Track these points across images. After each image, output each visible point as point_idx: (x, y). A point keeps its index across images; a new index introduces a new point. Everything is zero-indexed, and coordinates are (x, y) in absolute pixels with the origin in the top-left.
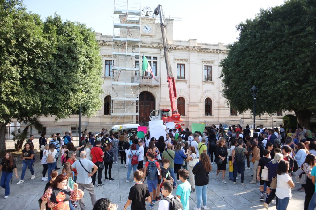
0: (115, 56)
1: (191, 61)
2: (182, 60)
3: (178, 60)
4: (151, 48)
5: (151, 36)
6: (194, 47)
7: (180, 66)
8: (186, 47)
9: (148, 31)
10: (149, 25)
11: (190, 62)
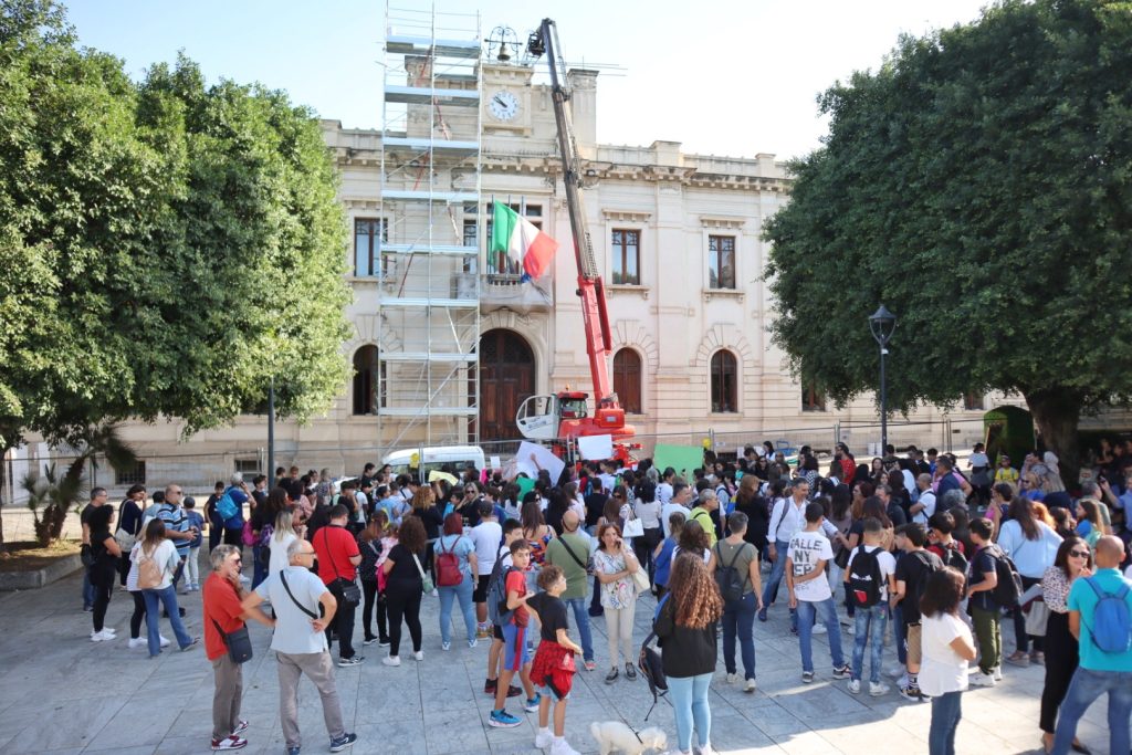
0: (389, 202)
1: (660, 218)
2: (628, 216)
3: (615, 215)
4: (518, 173)
5: (518, 132)
6: (672, 170)
7: (624, 239)
8: (645, 170)
9: (506, 113)
10: (511, 90)
11: (656, 222)
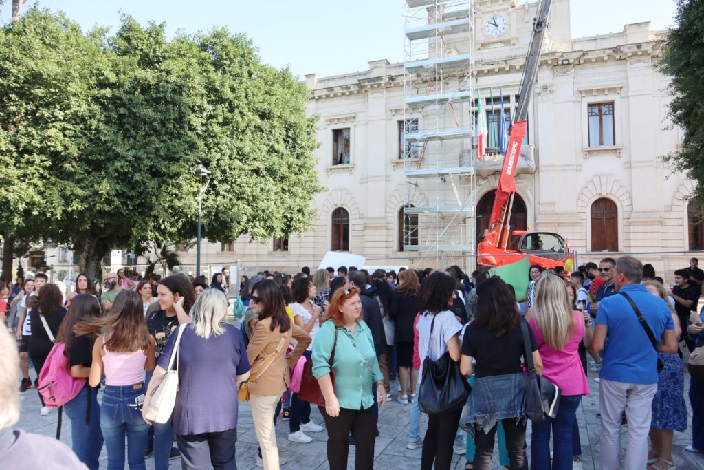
1: (630, 89)
2: (601, 91)
3: (589, 92)
4: (507, 72)
5: (507, 42)
6: (639, 46)
7: (600, 111)
8: (614, 51)
9: (498, 31)
10: (501, 13)
11: (627, 93)
